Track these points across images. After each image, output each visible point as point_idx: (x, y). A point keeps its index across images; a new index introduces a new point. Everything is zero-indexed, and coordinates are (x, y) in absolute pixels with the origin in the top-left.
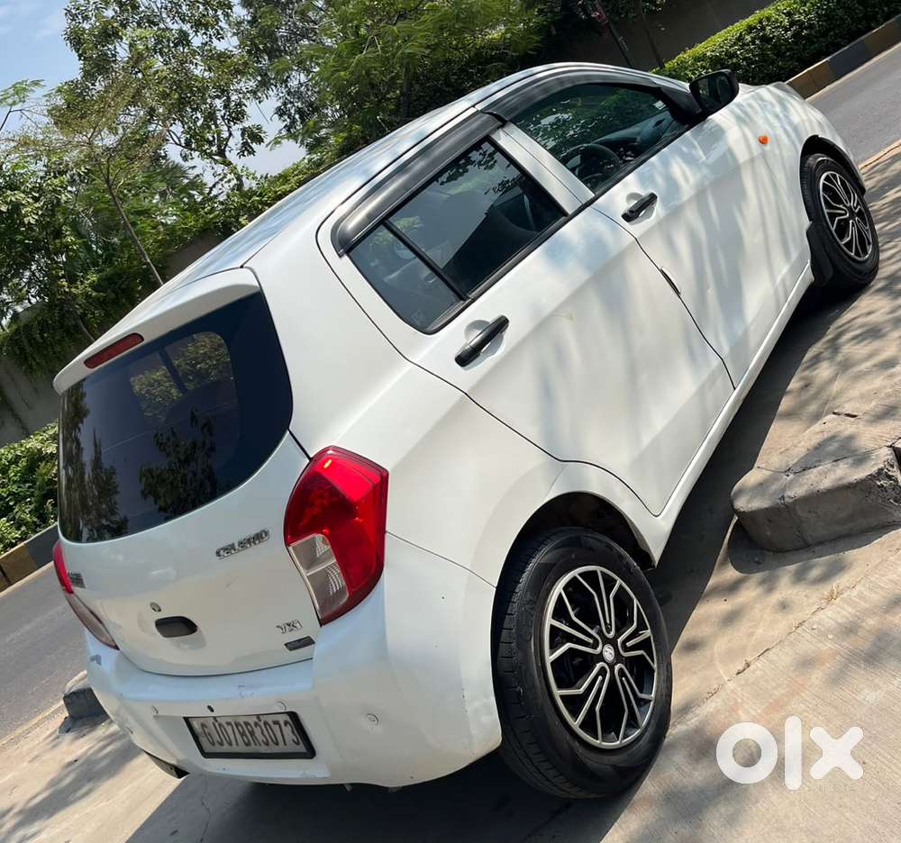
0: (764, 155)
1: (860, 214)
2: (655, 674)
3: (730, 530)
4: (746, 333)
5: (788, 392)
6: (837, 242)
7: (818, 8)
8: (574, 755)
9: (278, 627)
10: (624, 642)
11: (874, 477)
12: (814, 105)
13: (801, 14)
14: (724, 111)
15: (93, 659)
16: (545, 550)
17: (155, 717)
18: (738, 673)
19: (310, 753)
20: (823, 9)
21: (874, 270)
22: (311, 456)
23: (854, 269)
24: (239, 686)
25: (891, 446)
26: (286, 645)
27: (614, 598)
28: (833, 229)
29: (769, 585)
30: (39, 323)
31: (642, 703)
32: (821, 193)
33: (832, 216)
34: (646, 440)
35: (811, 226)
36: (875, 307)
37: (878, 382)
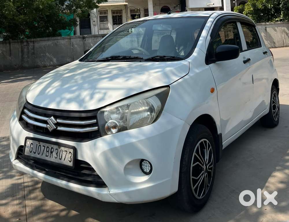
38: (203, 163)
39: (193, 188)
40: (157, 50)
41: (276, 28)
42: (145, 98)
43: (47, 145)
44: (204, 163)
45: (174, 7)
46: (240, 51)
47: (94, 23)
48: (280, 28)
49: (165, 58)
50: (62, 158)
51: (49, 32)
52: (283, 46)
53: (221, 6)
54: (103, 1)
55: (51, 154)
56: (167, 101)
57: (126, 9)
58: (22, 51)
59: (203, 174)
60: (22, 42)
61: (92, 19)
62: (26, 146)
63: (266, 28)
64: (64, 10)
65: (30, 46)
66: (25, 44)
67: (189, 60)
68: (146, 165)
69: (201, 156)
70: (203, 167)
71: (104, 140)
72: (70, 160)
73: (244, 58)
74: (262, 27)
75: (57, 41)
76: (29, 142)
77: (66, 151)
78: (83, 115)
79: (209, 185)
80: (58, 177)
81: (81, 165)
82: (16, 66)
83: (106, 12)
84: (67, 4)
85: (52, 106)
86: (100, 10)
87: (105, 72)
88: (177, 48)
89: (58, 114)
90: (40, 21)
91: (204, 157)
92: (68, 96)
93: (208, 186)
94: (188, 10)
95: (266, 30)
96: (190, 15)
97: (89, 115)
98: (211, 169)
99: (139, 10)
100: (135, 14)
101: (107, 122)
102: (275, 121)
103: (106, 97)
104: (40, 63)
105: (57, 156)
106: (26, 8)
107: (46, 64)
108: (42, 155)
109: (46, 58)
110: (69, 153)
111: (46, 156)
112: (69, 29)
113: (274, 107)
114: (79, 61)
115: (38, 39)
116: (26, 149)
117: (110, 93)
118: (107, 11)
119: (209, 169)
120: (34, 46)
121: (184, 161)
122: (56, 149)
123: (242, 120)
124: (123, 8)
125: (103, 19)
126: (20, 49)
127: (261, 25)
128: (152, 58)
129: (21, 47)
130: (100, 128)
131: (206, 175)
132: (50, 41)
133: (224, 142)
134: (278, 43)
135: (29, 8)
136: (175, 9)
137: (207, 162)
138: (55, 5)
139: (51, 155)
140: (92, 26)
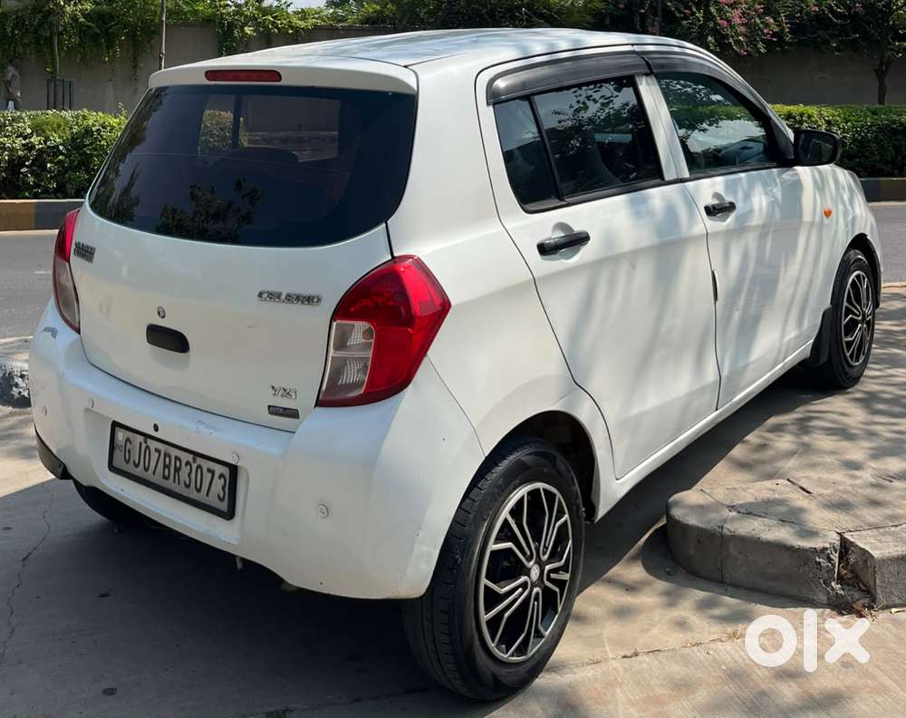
0: (821, 225)
1: (868, 323)
2: (557, 617)
3: (650, 532)
4: (746, 367)
5: (744, 442)
6: (841, 337)
7: (857, 131)
8: (471, 645)
9: (273, 387)
10: (550, 571)
11: (817, 552)
12: (872, 210)
13: (840, 129)
14: (807, 168)
15: (47, 329)
16: (528, 450)
17: (87, 410)
18: (624, 657)
19: (229, 514)
20: (860, 135)
21: (855, 380)
22: (396, 255)
23: (843, 367)
24: (199, 422)
25: (840, 534)
26: (269, 407)
27: (559, 528)
28: (844, 323)
29: (672, 599)
30: (16, 18)
31: (539, 635)
32: (848, 286)
33: (848, 311)
34: (635, 411)
35: (829, 309)
36: (847, 411)
37: (839, 476)
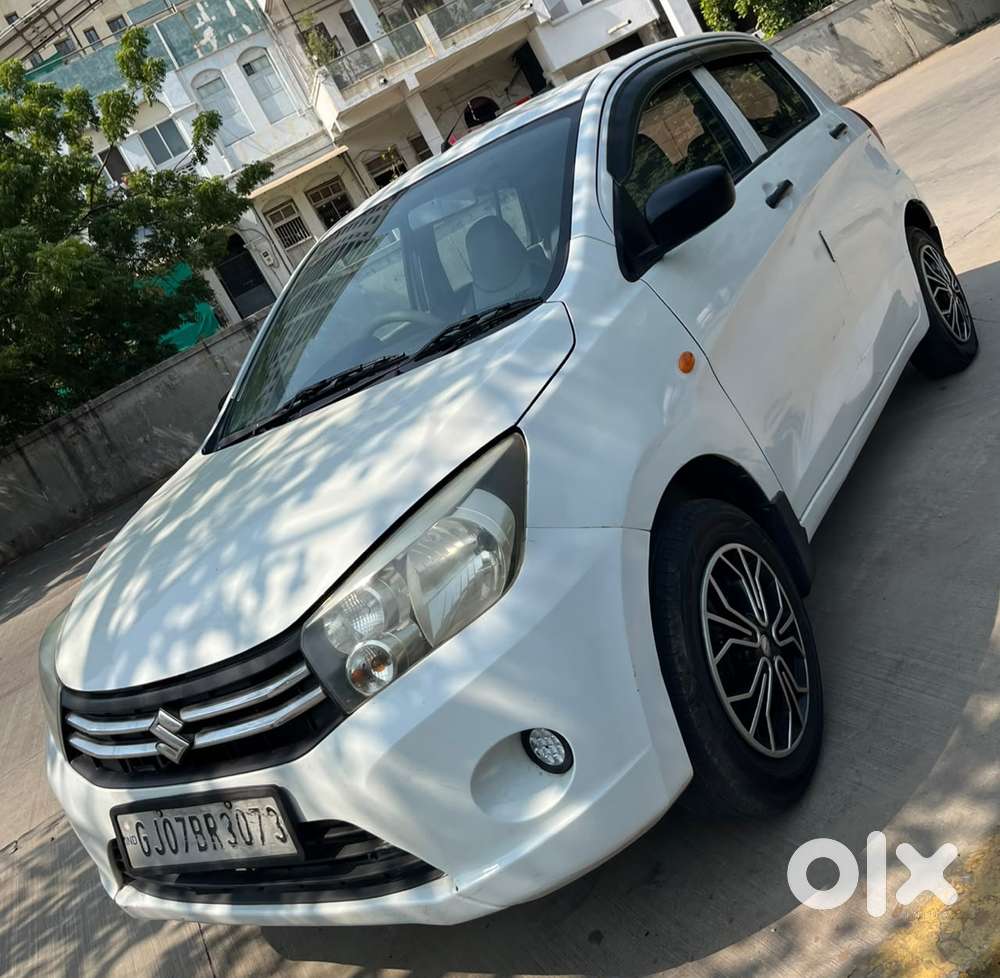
38: (750, 633)
39: (749, 734)
40: (470, 285)
41: (865, 12)
42: (444, 513)
43: (186, 812)
44: (755, 627)
45: (506, 90)
46: (732, 181)
47: (269, 260)
48: (877, 4)
49: (478, 322)
50: (251, 838)
51: (131, 358)
52: (909, 61)
53: (657, 16)
54: (259, 179)
55: (215, 838)
56: (528, 487)
57: (349, 166)
58: (73, 458)
59: (765, 670)
60: (57, 429)
61: (256, 250)
62: (123, 839)
63: (831, 25)
64: (145, 262)
65: (91, 430)
66: (69, 430)
67: (562, 293)
68: (544, 743)
69: (735, 612)
70: (757, 645)
71: (362, 726)
72: (281, 836)
73: (766, 187)
74: (817, 29)
75: (169, 377)
76: (128, 823)
77: (256, 810)
78: (257, 665)
79: (806, 690)
80: (274, 898)
81: (326, 836)
82: (74, 511)
83: (289, 207)
84: (146, 240)
85: (145, 676)
86: (269, 209)
87: (283, 472)
88: (540, 244)
89: (174, 693)
90: (83, 334)
91: (746, 609)
92: (183, 616)
93: (800, 696)
94: (555, 82)
95: (834, 32)
96: (517, 122)
97: (275, 656)
98: (791, 631)
99: (395, 152)
100: (387, 170)
101: (347, 656)
102: (960, 342)
103: (309, 567)
104: (150, 470)
105: (234, 836)
106: (12, 317)
107: (169, 463)
108: (187, 850)
109: (161, 445)
110: (266, 814)
111: (202, 849)
112: (191, 320)
113: (943, 300)
114: (204, 453)
115: (105, 396)
116: (130, 848)
117: (317, 548)
118: (292, 200)
119: (781, 637)
120: (101, 425)
121: (676, 660)
122: (222, 816)
123: (844, 406)
124: (339, 169)
125: (291, 233)
126: (63, 455)
127: (813, 22)
128: (436, 341)
129: (63, 445)
130: (331, 687)
131: (780, 663)
132: (145, 384)
133: (804, 517)
134: (892, 60)
135: (21, 312)
136: (513, 95)
137: (766, 617)
138: (102, 262)
139: (213, 840)
140: (266, 269)
